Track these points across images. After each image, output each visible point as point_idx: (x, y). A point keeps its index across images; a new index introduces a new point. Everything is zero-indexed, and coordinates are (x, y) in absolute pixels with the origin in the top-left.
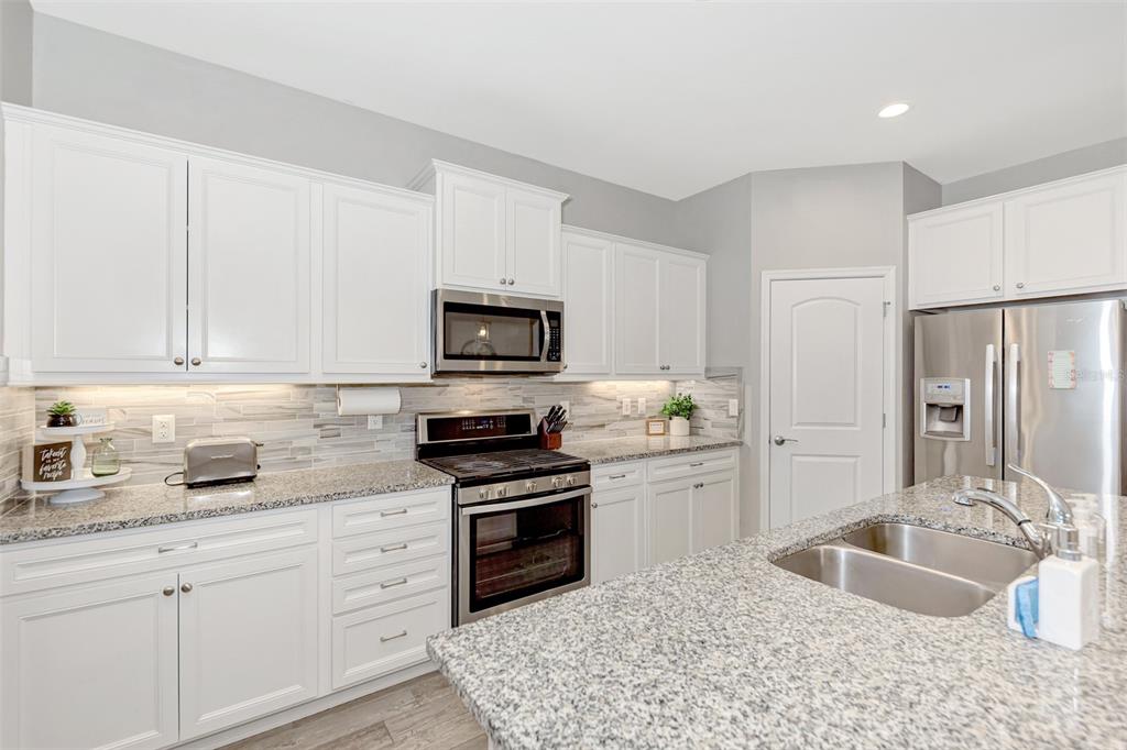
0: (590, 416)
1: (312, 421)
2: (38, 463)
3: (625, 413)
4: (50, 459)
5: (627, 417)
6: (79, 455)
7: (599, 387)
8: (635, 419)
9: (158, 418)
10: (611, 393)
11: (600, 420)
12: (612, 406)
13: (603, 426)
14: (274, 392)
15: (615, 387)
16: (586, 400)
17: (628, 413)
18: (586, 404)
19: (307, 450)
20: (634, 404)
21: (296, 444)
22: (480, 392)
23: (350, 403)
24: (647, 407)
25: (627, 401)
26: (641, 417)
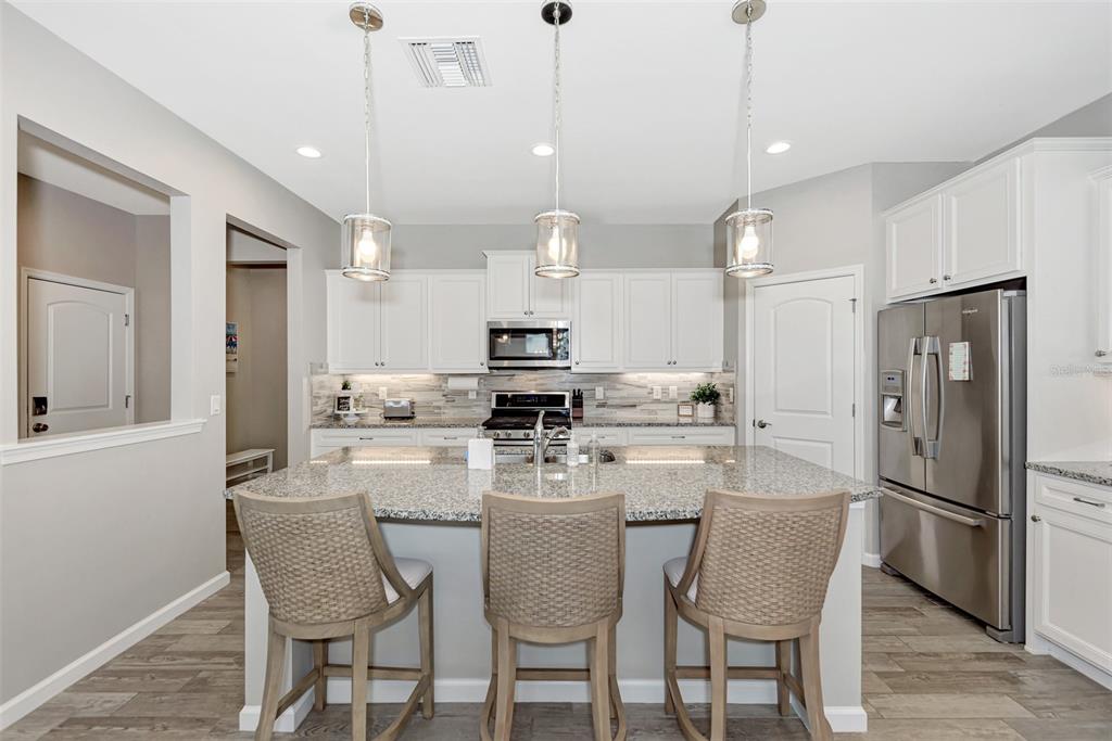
0: (621, 398)
1: (441, 393)
2: (339, 404)
3: (655, 397)
4: (342, 402)
5: (658, 401)
6: (351, 402)
7: (631, 377)
8: (665, 402)
9: (381, 388)
10: (643, 382)
11: (631, 402)
12: (645, 392)
13: (635, 406)
14: (424, 378)
15: (645, 378)
16: (619, 386)
17: (659, 397)
18: (618, 390)
19: (439, 408)
20: (665, 391)
21: (435, 404)
22: (535, 380)
23: (454, 384)
24: (679, 394)
25: (657, 388)
26: (672, 402)
